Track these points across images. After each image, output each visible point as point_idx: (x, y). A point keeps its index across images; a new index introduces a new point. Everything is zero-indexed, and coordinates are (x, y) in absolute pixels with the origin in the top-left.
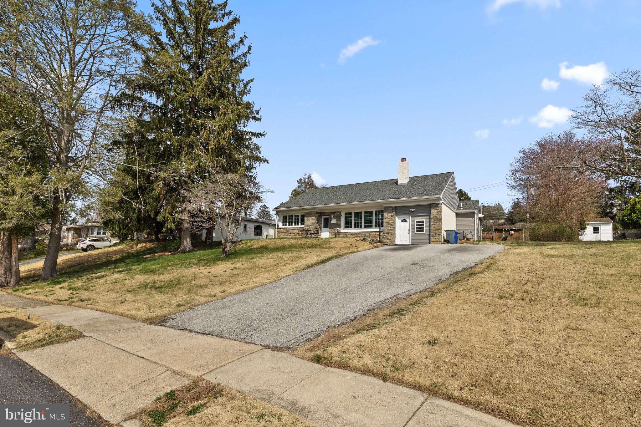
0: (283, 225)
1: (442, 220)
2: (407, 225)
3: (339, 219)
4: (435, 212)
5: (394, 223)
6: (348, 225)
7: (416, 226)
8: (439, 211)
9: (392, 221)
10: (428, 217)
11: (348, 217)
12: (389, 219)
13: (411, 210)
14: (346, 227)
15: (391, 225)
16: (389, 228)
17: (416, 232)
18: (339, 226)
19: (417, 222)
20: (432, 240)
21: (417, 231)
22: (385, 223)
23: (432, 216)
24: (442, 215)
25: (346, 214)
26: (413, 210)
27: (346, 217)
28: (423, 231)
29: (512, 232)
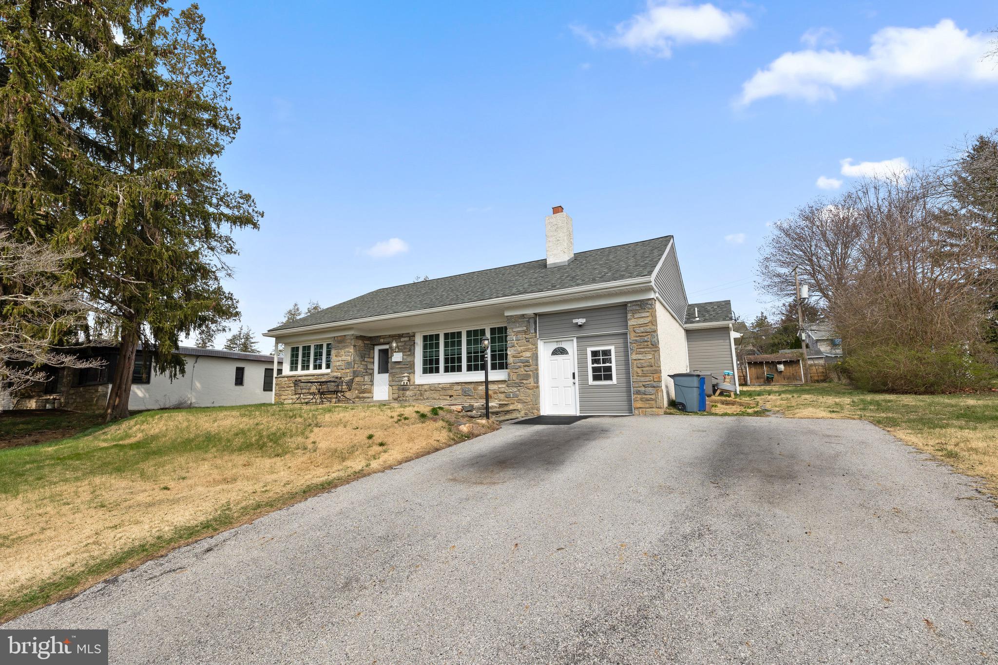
0: (292, 370)
1: (661, 345)
2: (569, 363)
3: (410, 350)
4: (640, 326)
5: (535, 357)
6: (431, 366)
7: (590, 366)
8: (651, 322)
9: (528, 354)
10: (621, 341)
11: (431, 346)
12: (519, 349)
13: (575, 321)
14: (425, 371)
15: (526, 364)
16: (522, 371)
17: (591, 381)
18: (411, 367)
19: (595, 354)
20: (634, 405)
21: (596, 378)
22: (510, 360)
23: (631, 337)
24: (659, 332)
25: (425, 338)
26: (581, 321)
27: (425, 347)
28: (609, 377)
29: (781, 367)
